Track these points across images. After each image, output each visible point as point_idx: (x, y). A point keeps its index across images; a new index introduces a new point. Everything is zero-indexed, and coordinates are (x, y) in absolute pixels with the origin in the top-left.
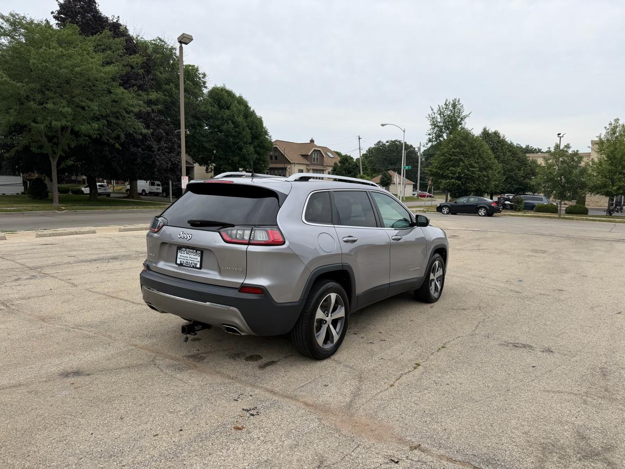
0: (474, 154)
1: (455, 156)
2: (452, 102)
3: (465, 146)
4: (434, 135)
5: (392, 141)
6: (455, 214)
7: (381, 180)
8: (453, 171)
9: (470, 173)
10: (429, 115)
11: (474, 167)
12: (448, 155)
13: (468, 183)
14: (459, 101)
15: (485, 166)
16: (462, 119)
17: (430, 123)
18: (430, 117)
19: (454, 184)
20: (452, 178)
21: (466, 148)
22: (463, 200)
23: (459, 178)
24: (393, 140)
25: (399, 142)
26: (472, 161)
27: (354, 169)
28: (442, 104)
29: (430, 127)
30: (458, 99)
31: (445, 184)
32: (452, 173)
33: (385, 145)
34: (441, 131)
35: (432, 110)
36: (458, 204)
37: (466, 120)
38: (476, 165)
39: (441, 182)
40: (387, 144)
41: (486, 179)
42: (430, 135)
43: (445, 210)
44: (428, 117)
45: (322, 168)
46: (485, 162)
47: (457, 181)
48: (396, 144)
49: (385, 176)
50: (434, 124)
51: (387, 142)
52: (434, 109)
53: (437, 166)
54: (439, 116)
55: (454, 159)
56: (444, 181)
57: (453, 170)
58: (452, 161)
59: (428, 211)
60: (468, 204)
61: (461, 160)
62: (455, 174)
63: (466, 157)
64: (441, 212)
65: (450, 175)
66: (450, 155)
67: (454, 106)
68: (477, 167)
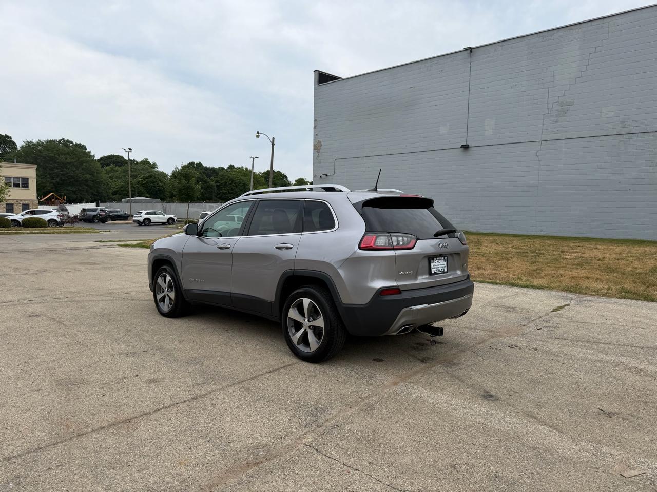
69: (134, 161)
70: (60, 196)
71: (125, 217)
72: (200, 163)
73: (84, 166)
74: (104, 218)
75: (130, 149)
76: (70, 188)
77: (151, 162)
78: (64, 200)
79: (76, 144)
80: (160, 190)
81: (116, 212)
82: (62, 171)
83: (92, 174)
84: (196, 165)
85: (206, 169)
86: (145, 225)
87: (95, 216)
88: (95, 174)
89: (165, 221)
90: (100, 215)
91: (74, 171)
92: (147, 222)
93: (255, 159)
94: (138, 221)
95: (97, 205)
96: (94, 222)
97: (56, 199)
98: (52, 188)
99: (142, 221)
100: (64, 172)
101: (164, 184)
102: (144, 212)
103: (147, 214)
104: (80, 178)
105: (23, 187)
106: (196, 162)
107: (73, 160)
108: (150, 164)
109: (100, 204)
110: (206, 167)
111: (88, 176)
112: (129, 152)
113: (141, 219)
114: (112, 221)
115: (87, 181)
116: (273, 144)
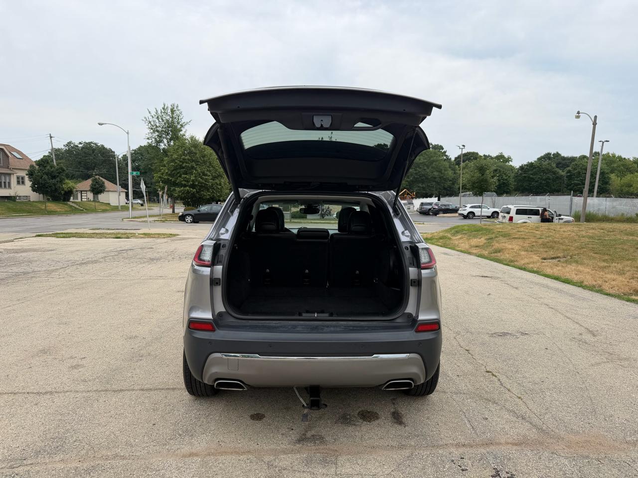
0: (205, 162)
1: (187, 163)
2: (170, 107)
3: (196, 154)
4: (154, 140)
5: (87, 143)
6: (197, 222)
7: (91, 187)
8: (185, 179)
9: (204, 181)
10: (145, 118)
11: (206, 175)
12: (178, 162)
13: (202, 191)
14: (177, 107)
15: (217, 175)
16: (182, 126)
17: (147, 127)
18: (147, 120)
19: (188, 192)
20: (185, 186)
21: (198, 155)
22: (204, 209)
23: (193, 186)
24: (87, 141)
25: (95, 144)
26: (204, 170)
27: (59, 173)
28: (160, 108)
29: (148, 131)
30: (176, 105)
31: (179, 192)
32: (185, 181)
33: (77, 146)
34: (160, 137)
35: (150, 112)
36: (202, 212)
37: (186, 127)
38: (209, 174)
39: (175, 190)
40: (80, 146)
41: (219, 187)
42: (148, 139)
43: (189, 219)
44: (145, 120)
45: (9, 172)
46: (217, 170)
47: (191, 189)
48: (91, 147)
49: (97, 182)
50: (154, 129)
51: (80, 143)
53: (167, 173)
54: (157, 121)
55: (186, 166)
56: (177, 189)
57: (186, 177)
58: (183, 168)
59: (167, 221)
60: (212, 212)
61: (193, 167)
62: (188, 182)
63: (198, 165)
64: (184, 221)
65: (183, 182)
66: (181, 162)
67: (173, 111)
68: (209, 176)
69: (489, 156)
70: (411, 193)
71: (455, 211)
72: (558, 153)
73: (434, 165)
74: (437, 211)
75: (464, 146)
76: (420, 185)
77: (506, 156)
78: (414, 195)
79: (435, 145)
80: (504, 183)
81: (449, 205)
82: (416, 170)
83: (440, 171)
84: (553, 155)
85: (564, 158)
86: (470, 218)
87: (430, 209)
88: (443, 172)
89: (490, 215)
90: (434, 209)
91: (425, 170)
92: (471, 215)
93: (605, 143)
94: (463, 214)
95: (439, 200)
96: (430, 215)
97: (408, 194)
98: (407, 185)
99: (466, 214)
100: (417, 172)
101: (509, 177)
102: (469, 206)
103: (472, 207)
104: (429, 176)
106: (553, 152)
107: (425, 160)
108: (505, 158)
109: (441, 199)
110: (564, 157)
111: (436, 174)
112: (462, 149)
113: (465, 213)
114: (444, 213)
115: (435, 178)
116: (595, 124)
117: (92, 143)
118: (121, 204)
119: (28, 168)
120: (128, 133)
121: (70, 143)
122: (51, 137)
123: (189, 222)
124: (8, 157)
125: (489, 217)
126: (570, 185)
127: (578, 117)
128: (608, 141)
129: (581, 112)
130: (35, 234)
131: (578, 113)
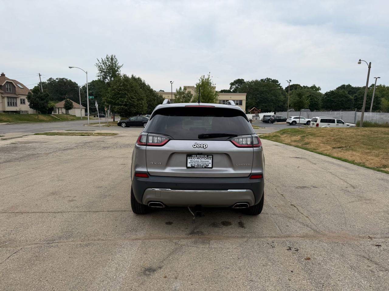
0: (132, 90)
1: (122, 91)
2: (110, 57)
3: (127, 85)
4: (102, 77)
5: (61, 79)
6: (129, 127)
7: (65, 106)
8: (121, 101)
9: (132, 102)
10: (97, 64)
11: (133, 98)
12: (117, 90)
13: (131, 108)
14: (115, 57)
15: (140, 98)
16: (118, 68)
17: (98, 69)
18: (97, 65)
19: (123, 109)
20: (121, 105)
21: (128, 87)
22: (133, 119)
23: (126, 105)
24: (61, 78)
25: (66, 79)
26: (132, 95)
27: (46, 97)
28: (104, 58)
29: (98, 72)
30: (114, 56)
31: (118, 108)
32: (121, 102)
33: (55, 81)
34: (105, 75)
35: (98, 60)
36: (131, 121)
37: (121, 69)
38: (135, 97)
39: (115, 107)
40: (57, 80)
41: (142, 106)
42: (98, 76)
43: (124, 125)
44: (96, 65)
45: (15, 96)
46: (140, 95)
47: (125, 107)
48: (63, 81)
49: (68, 103)
50: (101, 70)
51: (57, 79)
52: (99, 61)
53: (110, 97)
54: (103, 65)
55: (121, 93)
56: (117, 107)
57: (121, 100)
58: (120, 94)
59: (111, 126)
60: (137, 120)
61: (125, 94)
62: (123, 102)
63: (128, 92)
64: (121, 126)
65: (120, 103)
66: (118, 90)
67: (112, 59)
68: (135, 99)
69: (307, 86)
70: (258, 109)
71: (285, 120)
72: (349, 85)
73: (272, 92)
74: (274, 120)
75: (290, 80)
76: (264, 104)
77: (317, 87)
78: (260, 111)
79: (273, 80)
80: (315, 104)
81: (281, 117)
82: (260, 95)
83: (276, 96)
84: (346, 86)
86: (293, 125)
87: (269, 119)
88: (278, 96)
90: (271, 119)
91: (266, 95)
92: (294, 123)
93: (378, 79)
94: (289, 122)
95: (275, 114)
96: (269, 123)
97: (256, 110)
98: (255, 105)
99: (291, 123)
100: (262, 96)
101: (318, 100)
102: (293, 117)
103: (295, 118)
104: (269, 99)
105: (240, 105)
106: (346, 84)
107: (267, 89)
108: (317, 88)
109: (276, 113)
110: (353, 87)
111: (273, 97)
112: (289, 82)
113: (291, 121)
114: (278, 122)
115: (273, 100)
116: (370, 67)
117: (64, 78)
118: (82, 116)
119: (27, 94)
120: (87, 73)
121: (51, 79)
122: (40, 75)
123: (124, 126)
124: (15, 87)
125: (305, 124)
126: (356, 105)
127: (360, 63)
128: (380, 78)
129: (361, 60)
130: (34, 133)
131: (360, 60)
